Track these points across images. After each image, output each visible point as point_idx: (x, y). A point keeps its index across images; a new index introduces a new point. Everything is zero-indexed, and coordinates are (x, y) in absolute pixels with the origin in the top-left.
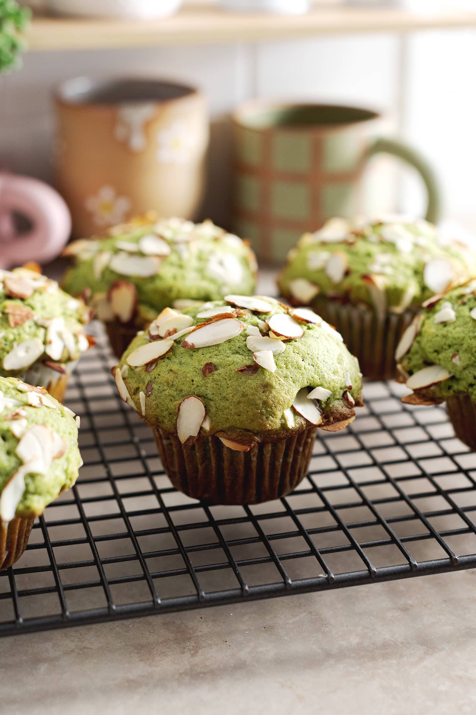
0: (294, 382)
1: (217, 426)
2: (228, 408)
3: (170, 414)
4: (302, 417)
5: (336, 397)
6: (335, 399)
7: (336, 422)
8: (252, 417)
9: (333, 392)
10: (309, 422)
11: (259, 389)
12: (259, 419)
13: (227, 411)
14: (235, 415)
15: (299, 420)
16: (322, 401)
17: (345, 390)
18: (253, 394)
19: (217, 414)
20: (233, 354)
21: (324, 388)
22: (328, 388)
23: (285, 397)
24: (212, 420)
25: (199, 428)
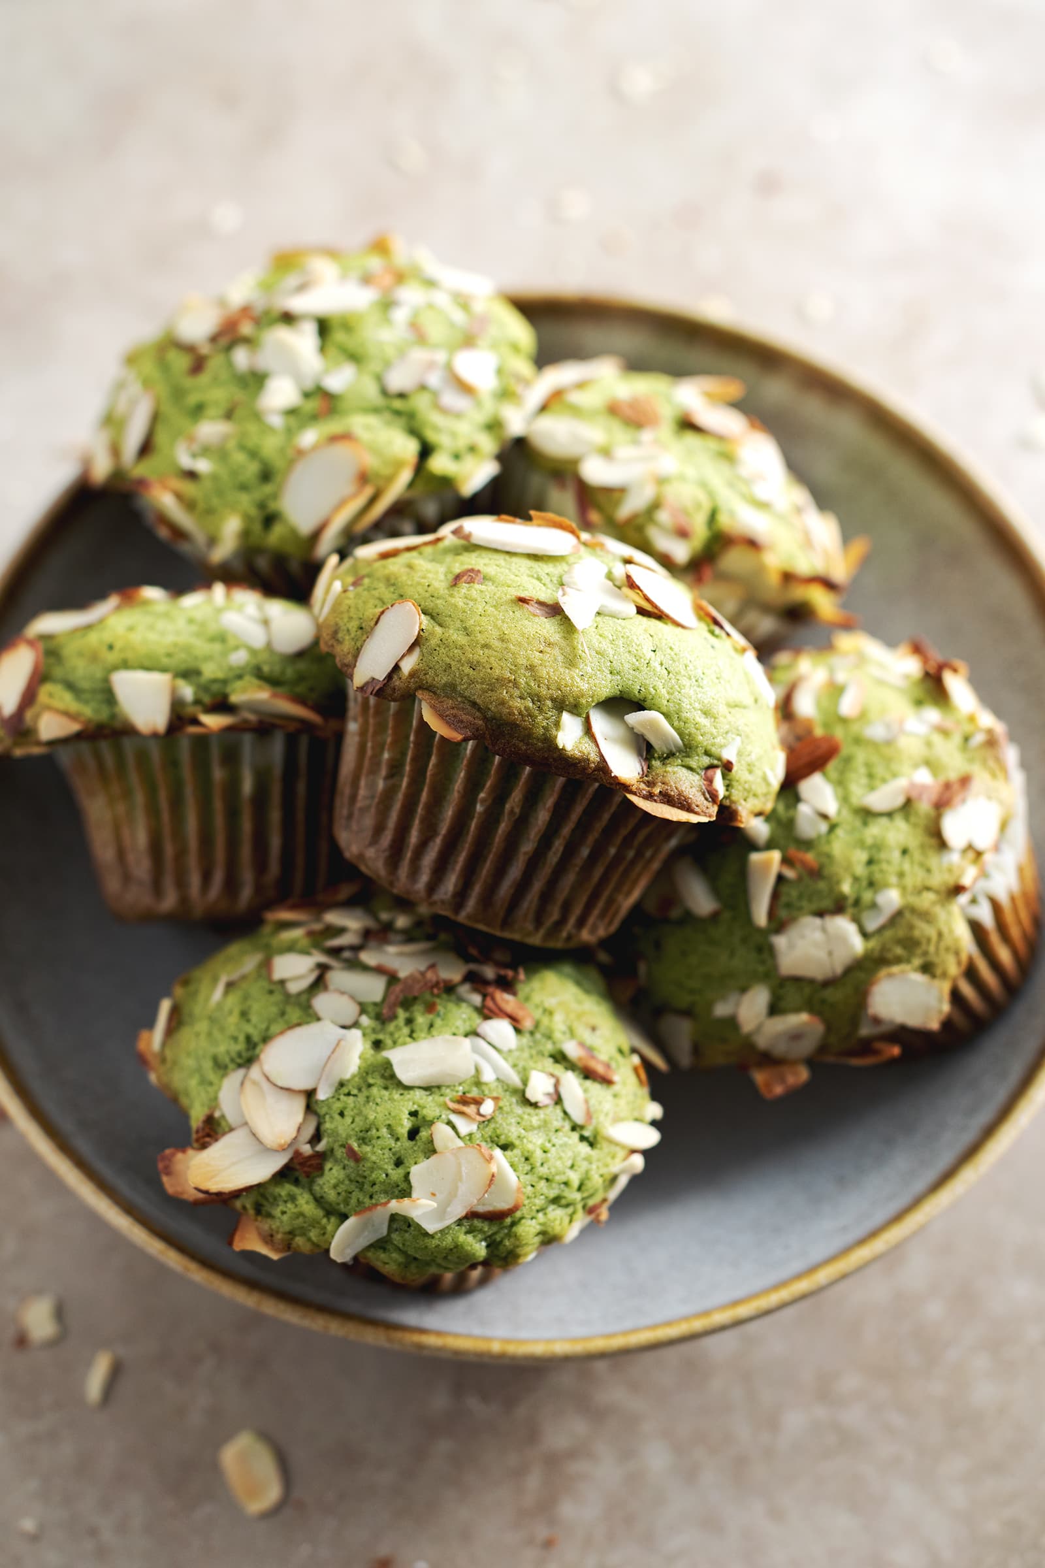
0: (611, 673)
1: (425, 674)
2: (461, 648)
3: (361, 628)
4: (597, 746)
5: (689, 761)
6: (684, 763)
7: (664, 803)
8: (494, 680)
9: (684, 745)
10: (605, 764)
11: (536, 643)
12: (505, 692)
13: (456, 651)
14: (466, 665)
15: (586, 748)
16: (656, 752)
17: (716, 762)
18: (520, 645)
19: (435, 650)
20: (529, 576)
21: (670, 724)
22: (678, 729)
23: (577, 683)
24: (422, 660)
25: (392, 666)
